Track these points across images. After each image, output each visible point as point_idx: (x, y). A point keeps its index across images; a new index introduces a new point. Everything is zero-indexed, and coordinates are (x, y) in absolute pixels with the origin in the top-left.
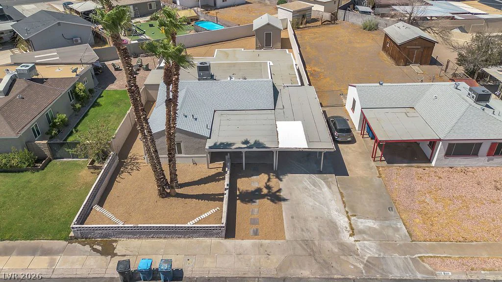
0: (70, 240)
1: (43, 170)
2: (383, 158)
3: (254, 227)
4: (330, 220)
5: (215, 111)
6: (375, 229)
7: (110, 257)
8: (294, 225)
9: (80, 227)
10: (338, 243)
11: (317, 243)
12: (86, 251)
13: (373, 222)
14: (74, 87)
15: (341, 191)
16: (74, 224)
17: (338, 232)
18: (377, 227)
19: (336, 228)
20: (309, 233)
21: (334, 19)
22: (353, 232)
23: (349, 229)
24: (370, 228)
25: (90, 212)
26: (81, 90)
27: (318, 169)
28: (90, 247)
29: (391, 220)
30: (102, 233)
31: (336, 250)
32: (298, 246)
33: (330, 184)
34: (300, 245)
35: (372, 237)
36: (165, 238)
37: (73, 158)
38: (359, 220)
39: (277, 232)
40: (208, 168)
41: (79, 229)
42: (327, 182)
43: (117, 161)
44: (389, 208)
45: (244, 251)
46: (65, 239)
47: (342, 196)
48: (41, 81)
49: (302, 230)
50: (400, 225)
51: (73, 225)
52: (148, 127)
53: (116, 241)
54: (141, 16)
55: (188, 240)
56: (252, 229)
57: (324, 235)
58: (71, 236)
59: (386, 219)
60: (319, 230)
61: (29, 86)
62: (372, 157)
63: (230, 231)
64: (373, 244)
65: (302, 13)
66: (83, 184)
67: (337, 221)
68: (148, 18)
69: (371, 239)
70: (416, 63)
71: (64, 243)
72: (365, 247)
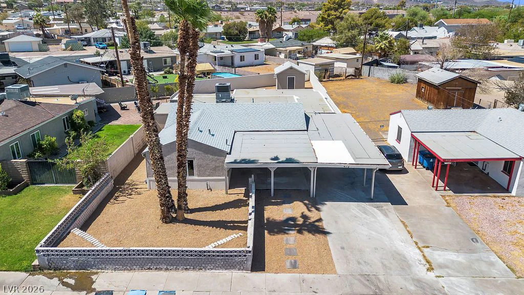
0: (33, 270)
1: (16, 194)
2: (447, 188)
3: (292, 259)
4: (395, 251)
5: (235, 132)
6: (460, 263)
7: (85, 292)
8: (346, 257)
9: (47, 251)
10: (414, 280)
11: (382, 278)
12: (52, 286)
13: (455, 255)
14: (71, 113)
15: (403, 220)
16: (41, 246)
17: (409, 266)
18: (464, 261)
19: (405, 261)
20: (369, 267)
21: (357, 74)
22: (430, 265)
23: (424, 262)
24: (453, 262)
25: (66, 236)
26: (78, 117)
27: (368, 197)
28: (59, 280)
29: (480, 252)
30: (77, 261)
31: (413, 288)
32: (356, 282)
33: (386, 213)
34: (359, 280)
35: (459, 272)
36: (167, 269)
37: (56, 184)
38: (434, 252)
39: (324, 265)
40: (227, 193)
41: (47, 254)
42: (381, 211)
43: (111, 184)
44: (472, 239)
45: (279, 288)
46: (26, 271)
47: (406, 226)
48: (34, 104)
49: (359, 263)
50: (494, 258)
51: (38, 248)
52: (153, 124)
53: (97, 273)
54: (154, 71)
55: (198, 273)
56: (289, 261)
57: (390, 269)
58: (34, 266)
59: (472, 251)
60: (382, 263)
61: (17, 106)
62: (433, 187)
63: (258, 263)
64: (464, 281)
65: (324, 67)
66: (64, 209)
67: (405, 252)
68: (163, 72)
69: (458, 274)
70: (457, 106)
71: (23, 275)
72: (452, 284)
